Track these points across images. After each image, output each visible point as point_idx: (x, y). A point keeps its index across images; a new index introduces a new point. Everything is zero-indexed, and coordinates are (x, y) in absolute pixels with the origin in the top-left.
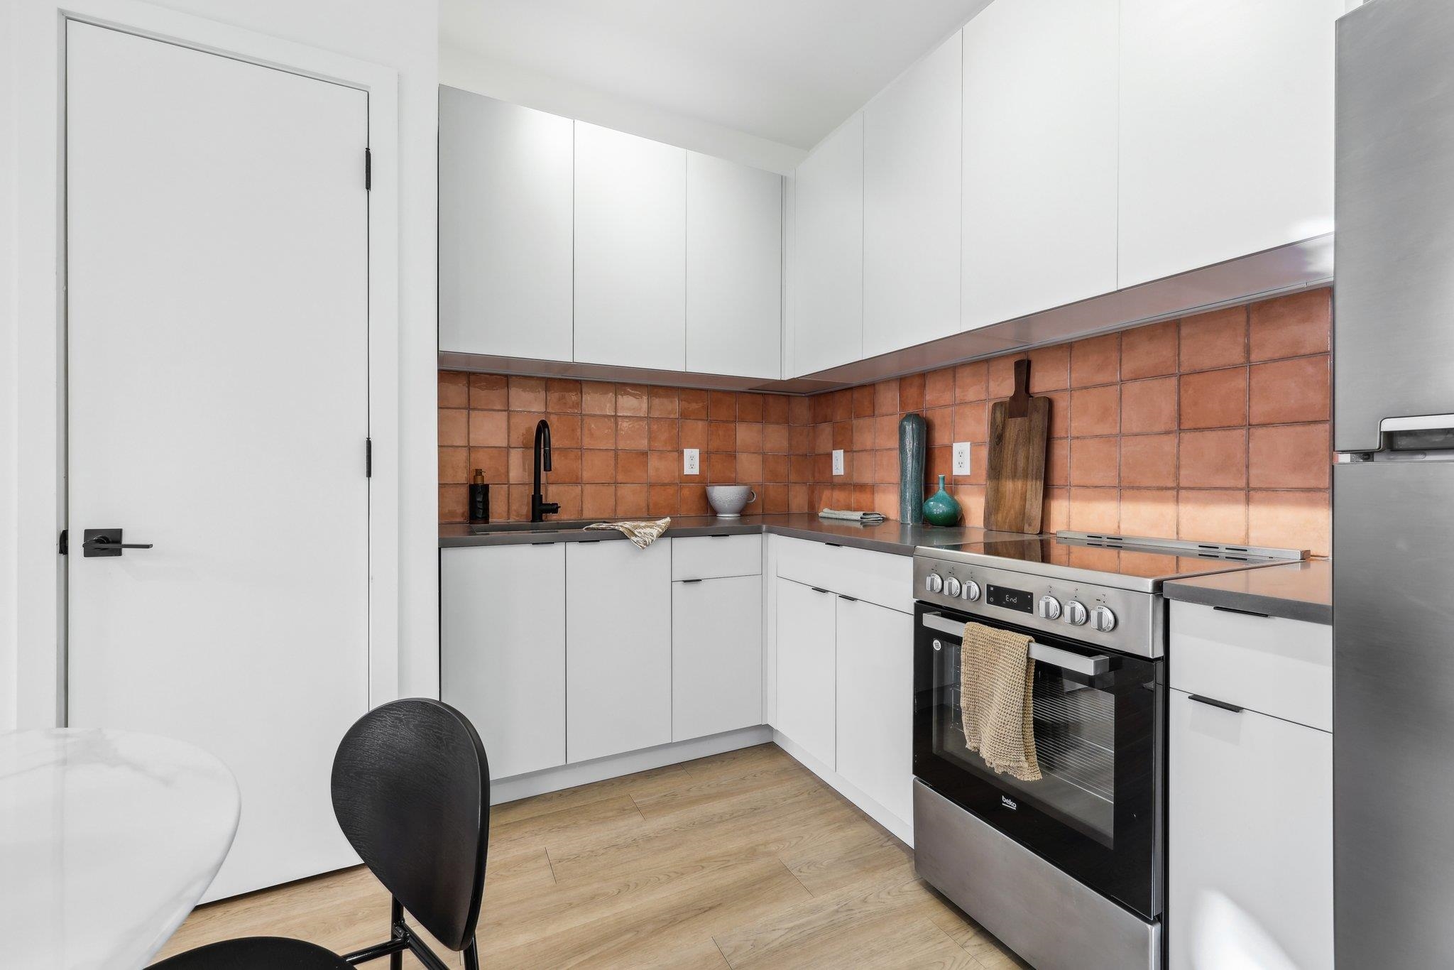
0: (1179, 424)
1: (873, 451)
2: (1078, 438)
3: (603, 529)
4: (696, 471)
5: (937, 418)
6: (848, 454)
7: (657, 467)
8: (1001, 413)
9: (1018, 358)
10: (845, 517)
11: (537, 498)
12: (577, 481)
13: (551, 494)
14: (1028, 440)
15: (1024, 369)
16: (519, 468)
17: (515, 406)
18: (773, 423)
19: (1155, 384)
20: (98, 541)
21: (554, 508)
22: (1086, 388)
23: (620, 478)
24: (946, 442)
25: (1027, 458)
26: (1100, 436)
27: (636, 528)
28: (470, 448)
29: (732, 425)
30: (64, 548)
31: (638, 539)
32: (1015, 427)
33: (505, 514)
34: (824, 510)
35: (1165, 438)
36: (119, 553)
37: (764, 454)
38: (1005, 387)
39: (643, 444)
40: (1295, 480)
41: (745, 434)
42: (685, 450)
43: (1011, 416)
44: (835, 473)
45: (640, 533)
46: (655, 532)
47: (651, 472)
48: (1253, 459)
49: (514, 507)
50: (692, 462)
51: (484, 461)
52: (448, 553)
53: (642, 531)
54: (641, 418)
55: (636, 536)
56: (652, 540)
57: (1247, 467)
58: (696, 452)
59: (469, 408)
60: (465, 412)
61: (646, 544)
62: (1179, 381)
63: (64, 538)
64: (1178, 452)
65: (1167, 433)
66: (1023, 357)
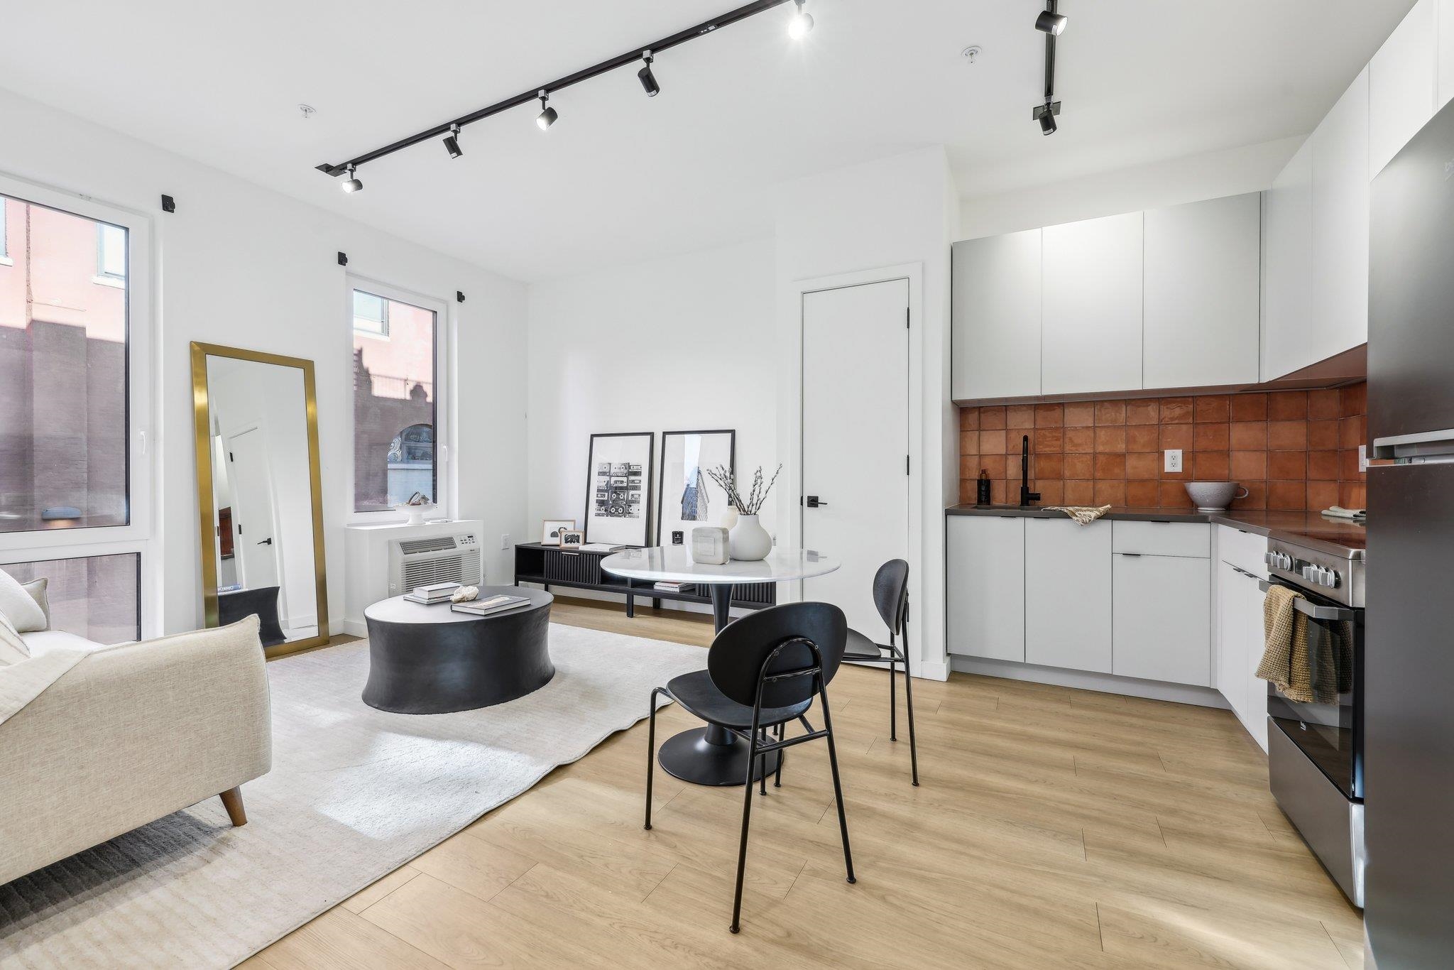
3: (1054, 511)
4: (1179, 469)
7: (1135, 466)
11: (1025, 490)
12: (1059, 477)
13: (1037, 487)
16: (1014, 468)
17: (1011, 425)
18: (1282, 420)
20: (811, 501)
21: (1037, 497)
23: (1099, 475)
27: (1078, 510)
28: (980, 456)
29: (1225, 426)
30: (802, 504)
31: (1078, 518)
33: (1004, 500)
34: (1331, 508)
36: (817, 506)
37: (1269, 452)
39: (1121, 447)
41: (1240, 434)
42: (1165, 451)
45: (1080, 514)
46: (1094, 513)
47: (1129, 470)
49: (1011, 495)
50: (1173, 461)
51: (989, 464)
52: (952, 519)
53: (1082, 513)
54: (1119, 427)
55: (1077, 516)
56: (1090, 520)
58: (1179, 453)
59: (980, 430)
60: (977, 432)
61: (1084, 522)
63: (802, 498)
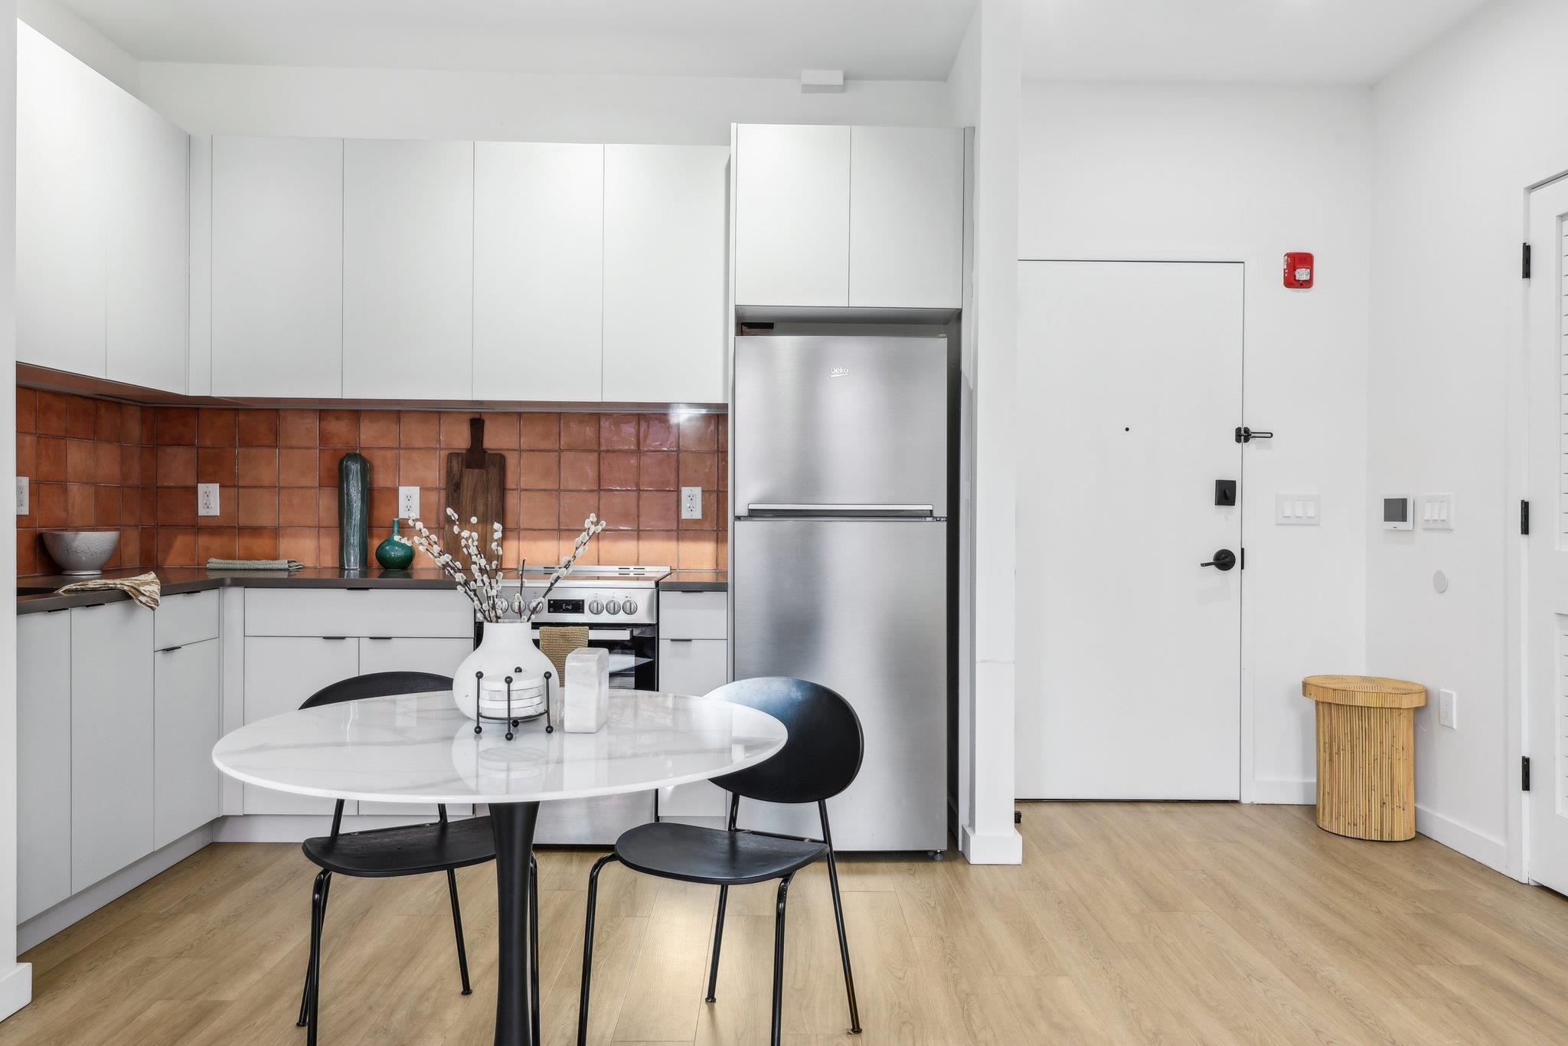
0: (599, 486)
1: (277, 488)
2: (526, 490)
4: (26, 509)
5: (378, 459)
6: (223, 489)
8: (458, 464)
9: (471, 416)
10: (261, 567)
14: (487, 490)
15: (477, 425)
18: (104, 441)
19: (583, 455)
22: (533, 451)
24: (389, 484)
25: (486, 505)
26: (545, 490)
29: (63, 443)
32: (471, 478)
35: (590, 494)
37: (95, 485)
38: (460, 438)
40: (660, 525)
41: (76, 456)
43: (469, 466)
44: (202, 512)
48: (642, 512)
57: (638, 516)
58: (26, 483)
62: (599, 455)
64: (599, 504)
65: (592, 491)
66: (478, 416)
